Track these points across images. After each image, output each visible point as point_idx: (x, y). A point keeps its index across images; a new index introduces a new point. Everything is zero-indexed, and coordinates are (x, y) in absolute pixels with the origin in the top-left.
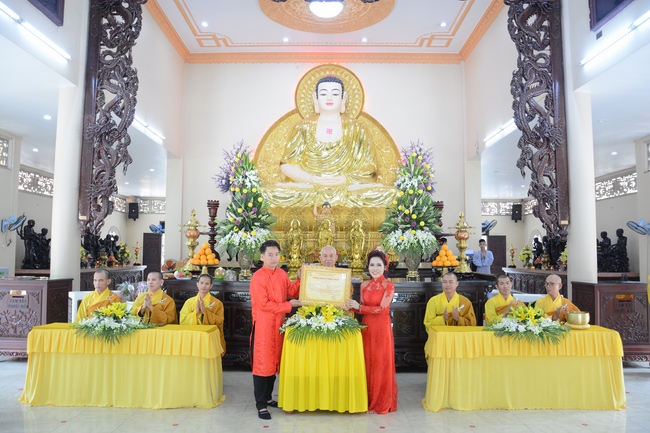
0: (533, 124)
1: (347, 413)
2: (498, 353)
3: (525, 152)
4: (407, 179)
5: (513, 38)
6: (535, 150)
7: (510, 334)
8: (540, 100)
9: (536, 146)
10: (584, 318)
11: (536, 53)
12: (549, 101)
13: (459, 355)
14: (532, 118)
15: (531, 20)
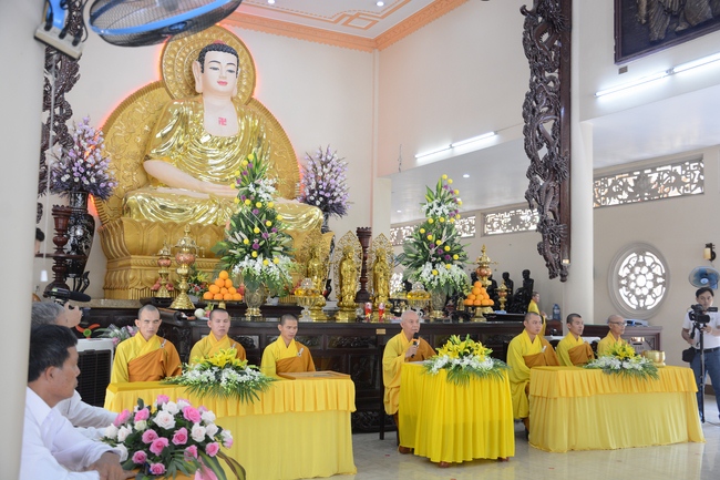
0: (543, 152)
1: (500, 460)
2: (608, 391)
3: (533, 183)
4: (435, 205)
5: (528, 56)
6: (542, 182)
7: (617, 371)
8: (548, 127)
9: (543, 177)
10: (661, 357)
11: (547, 74)
12: (557, 128)
13: (579, 393)
14: (540, 146)
15: (545, 37)
